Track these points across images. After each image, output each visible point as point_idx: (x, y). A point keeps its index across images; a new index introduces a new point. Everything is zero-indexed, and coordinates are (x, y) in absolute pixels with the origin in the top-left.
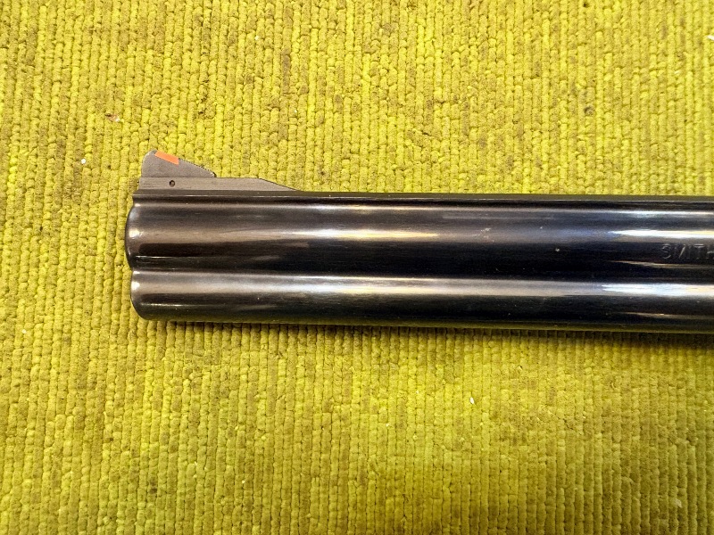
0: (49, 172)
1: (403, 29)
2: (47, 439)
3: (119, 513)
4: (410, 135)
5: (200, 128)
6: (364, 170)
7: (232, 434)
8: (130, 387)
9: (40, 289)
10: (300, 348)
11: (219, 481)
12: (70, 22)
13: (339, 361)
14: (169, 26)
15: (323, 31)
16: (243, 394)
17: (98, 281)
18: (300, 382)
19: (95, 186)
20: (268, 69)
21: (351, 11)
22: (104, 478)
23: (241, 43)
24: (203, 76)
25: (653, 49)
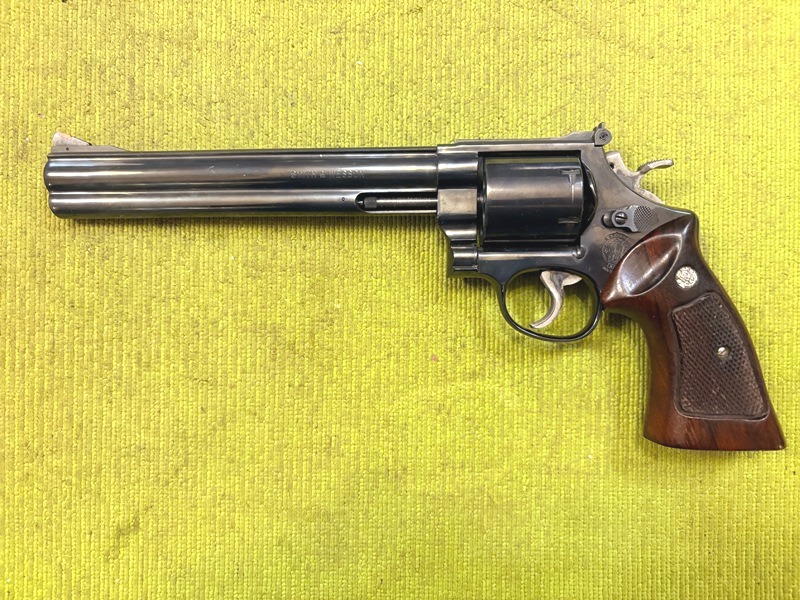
0: (10, 145)
1: (194, 62)
2: (17, 283)
3: (56, 318)
4: (199, 120)
5: (87, 120)
6: (175, 140)
7: (111, 277)
8: (58, 255)
9: (9, 207)
10: (145, 234)
11: (106, 301)
12: (17, 65)
13: (164, 240)
14: (69, 65)
15: (151, 65)
16: (116, 257)
17: (38, 202)
18: (145, 250)
19: (34, 152)
20: (122, 87)
21: (166, 53)
22: (47, 301)
23: (108, 73)
24: (88, 92)
25: (328, 70)
